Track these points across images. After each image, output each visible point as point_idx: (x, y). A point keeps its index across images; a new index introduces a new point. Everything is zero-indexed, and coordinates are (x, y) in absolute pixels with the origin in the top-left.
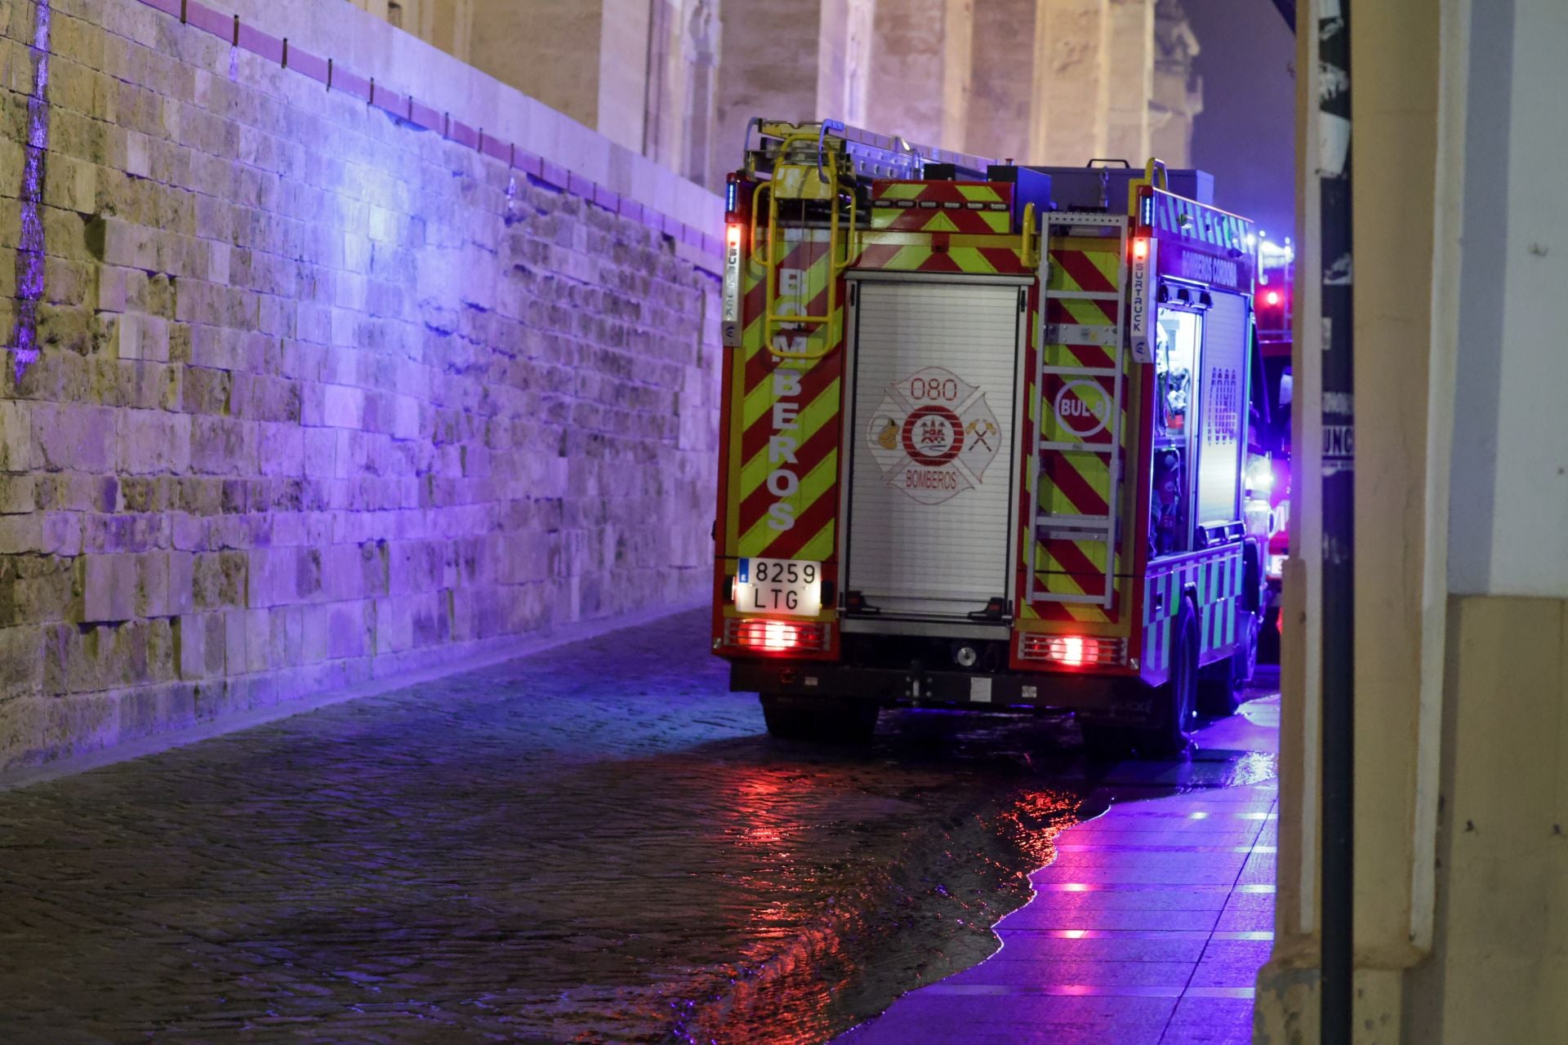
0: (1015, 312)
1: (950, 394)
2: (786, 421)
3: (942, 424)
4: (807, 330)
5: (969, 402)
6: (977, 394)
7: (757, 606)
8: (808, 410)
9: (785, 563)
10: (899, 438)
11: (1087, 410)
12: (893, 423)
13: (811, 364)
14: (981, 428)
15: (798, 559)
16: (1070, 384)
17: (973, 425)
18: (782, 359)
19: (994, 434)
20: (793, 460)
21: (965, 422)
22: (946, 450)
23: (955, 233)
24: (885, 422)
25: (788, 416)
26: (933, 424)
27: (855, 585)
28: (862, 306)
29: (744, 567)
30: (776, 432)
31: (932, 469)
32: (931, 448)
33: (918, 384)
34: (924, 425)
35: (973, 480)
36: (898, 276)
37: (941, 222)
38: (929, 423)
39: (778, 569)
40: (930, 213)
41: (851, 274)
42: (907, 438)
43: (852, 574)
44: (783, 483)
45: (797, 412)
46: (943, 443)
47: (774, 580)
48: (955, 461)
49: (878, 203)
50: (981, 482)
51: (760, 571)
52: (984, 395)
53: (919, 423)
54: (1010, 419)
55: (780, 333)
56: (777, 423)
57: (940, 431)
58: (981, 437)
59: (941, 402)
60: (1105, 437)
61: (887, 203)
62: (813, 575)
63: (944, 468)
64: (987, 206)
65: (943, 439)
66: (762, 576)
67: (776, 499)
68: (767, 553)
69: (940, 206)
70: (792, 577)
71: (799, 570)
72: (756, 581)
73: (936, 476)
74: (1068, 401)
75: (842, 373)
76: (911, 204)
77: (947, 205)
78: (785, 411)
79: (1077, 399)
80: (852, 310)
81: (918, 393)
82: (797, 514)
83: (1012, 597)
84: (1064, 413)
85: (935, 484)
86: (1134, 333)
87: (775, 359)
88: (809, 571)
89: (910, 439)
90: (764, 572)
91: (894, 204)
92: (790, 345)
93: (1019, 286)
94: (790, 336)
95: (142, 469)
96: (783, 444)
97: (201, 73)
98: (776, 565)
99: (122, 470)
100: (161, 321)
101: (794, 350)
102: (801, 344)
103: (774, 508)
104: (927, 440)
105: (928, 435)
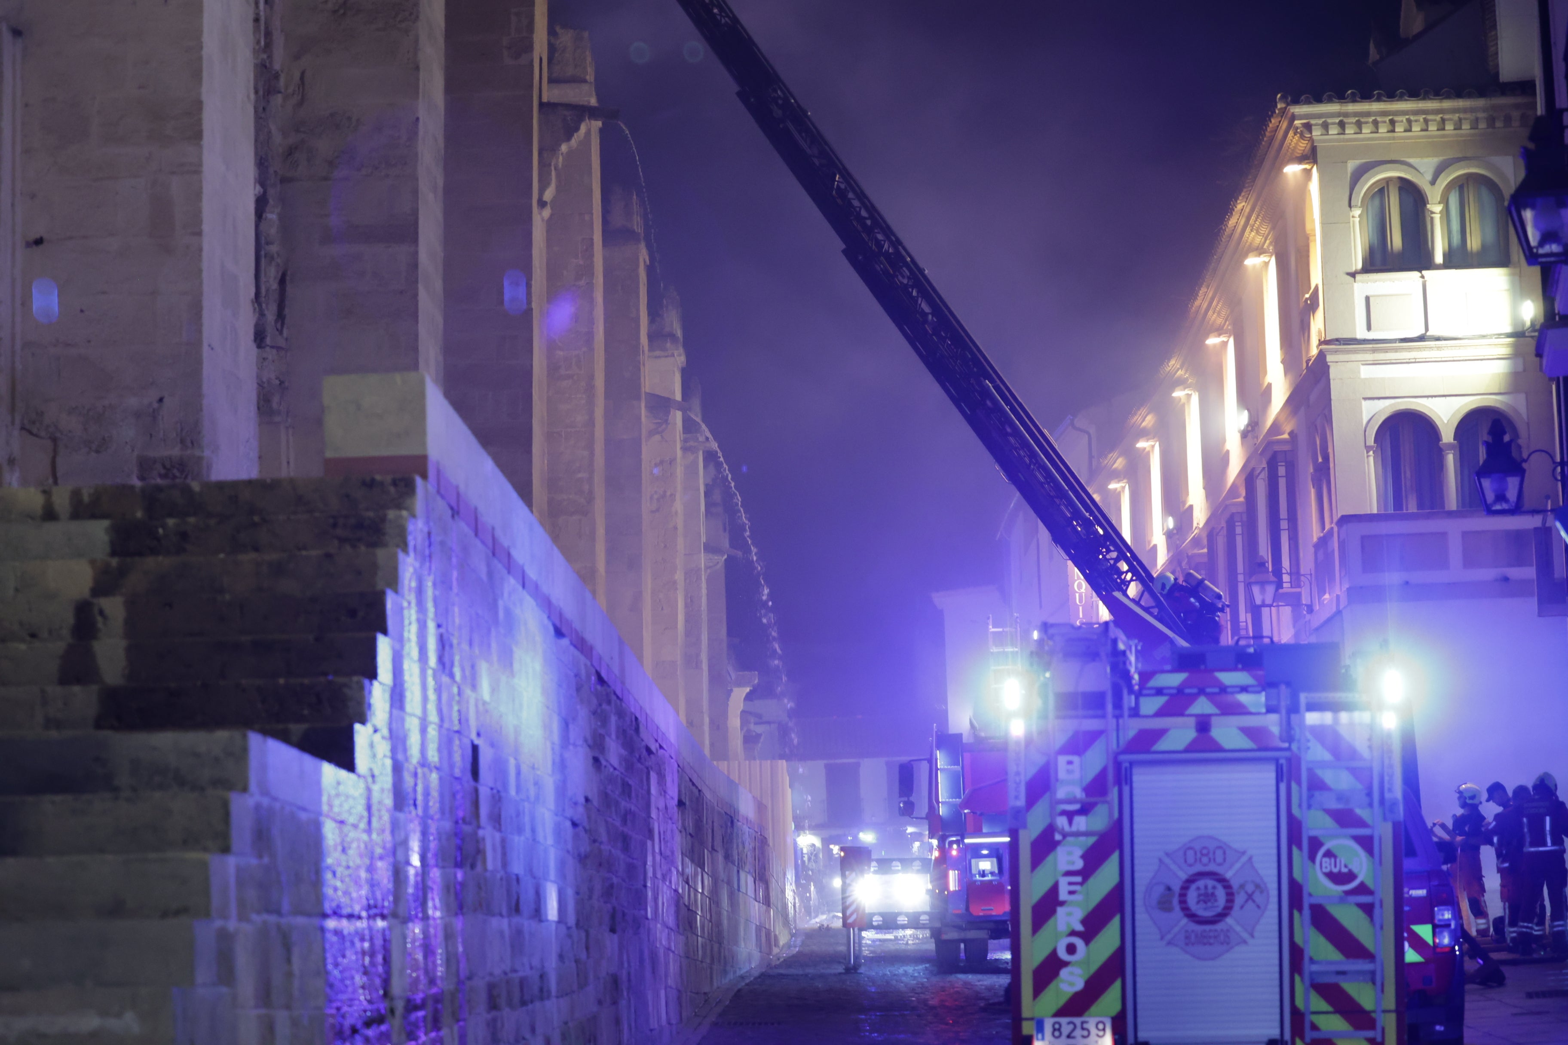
0: (1274, 782)
1: (1219, 859)
2: (1071, 893)
3: (1214, 888)
4: (1085, 810)
5: (1238, 866)
6: (1244, 859)
8: (1091, 881)
9: (1077, 1021)
10: (1175, 901)
11: (1346, 866)
12: (1169, 889)
13: (1091, 840)
14: (1250, 888)
15: (1090, 1016)
16: (1329, 845)
17: (1242, 886)
18: (1065, 836)
19: (1262, 892)
20: (1080, 928)
21: (1235, 884)
22: (1219, 910)
23: (1216, 715)
24: (1160, 889)
25: (1073, 888)
26: (1206, 887)
27: (1142, 1035)
28: (1135, 785)
29: (1040, 1026)
30: (1062, 903)
31: (1207, 928)
32: (1205, 909)
33: (1190, 854)
34: (1198, 888)
35: (1245, 935)
36: (1166, 756)
37: (1202, 706)
38: (1202, 887)
39: (1071, 1026)
40: (1192, 698)
41: (1122, 758)
42: (1183, 902)
43: (1140, 1027)
44: (1071, 949)
45: (1081, 884)
46: (1216, 904)
47: (1069, 1036)
48: (1229, 920)
49: (1145, 692)
50: (1252, 936)
51: (1054, 1030)
52: (1250, 859)
53: (1193, 887)
54: (1275, 879)
55: (1064, 813)
56: (1063, 895)
57: (1213, 894)
58: (1250, 897)
59: (1212, 867)
60: (1363, 889)
61: (1155, 692)
62: (1104, 1030)
63: (1219, 926)
64: (1244, 689)
65: (1216, 901)
66: (1057, 1034)
67: (1066, 964)
68: (1060, 1013)
69: (1202, 692)
70: (1085, 1033)
71: (1091, 1026)
72: (1052, 1039)
73: (1212, 934)
74: (1326, 860)
75: (1121, 847)
76: (1175, 691)
77: (1209, 690)
78: (1070, 884)
79: (1335, 857)
80: (1126, 789)
81: (1191, 859)
82: (1086, 977)
83: (1287, 1036)
84: (1324, 870)
85: (1212, 941)
86: (1387, 795)
87: (1058, 837)
88: (1101, 1026)
89: (1185, 902)
90: (1059, 1030)
91: (1159, 692)
92: (1070, 824)
93: (1277, 760)
94: (1070, 816)
95: (497, 971)
96: (1069, 914)
97: (501, 603)
98: (1069, 1023)
99: (491, 974)
100: (498, 836)
101: (1074, 828)
102: (1081, 822)
103: (1064, 973)
104: (1201, 902)
105: (1202, 898)
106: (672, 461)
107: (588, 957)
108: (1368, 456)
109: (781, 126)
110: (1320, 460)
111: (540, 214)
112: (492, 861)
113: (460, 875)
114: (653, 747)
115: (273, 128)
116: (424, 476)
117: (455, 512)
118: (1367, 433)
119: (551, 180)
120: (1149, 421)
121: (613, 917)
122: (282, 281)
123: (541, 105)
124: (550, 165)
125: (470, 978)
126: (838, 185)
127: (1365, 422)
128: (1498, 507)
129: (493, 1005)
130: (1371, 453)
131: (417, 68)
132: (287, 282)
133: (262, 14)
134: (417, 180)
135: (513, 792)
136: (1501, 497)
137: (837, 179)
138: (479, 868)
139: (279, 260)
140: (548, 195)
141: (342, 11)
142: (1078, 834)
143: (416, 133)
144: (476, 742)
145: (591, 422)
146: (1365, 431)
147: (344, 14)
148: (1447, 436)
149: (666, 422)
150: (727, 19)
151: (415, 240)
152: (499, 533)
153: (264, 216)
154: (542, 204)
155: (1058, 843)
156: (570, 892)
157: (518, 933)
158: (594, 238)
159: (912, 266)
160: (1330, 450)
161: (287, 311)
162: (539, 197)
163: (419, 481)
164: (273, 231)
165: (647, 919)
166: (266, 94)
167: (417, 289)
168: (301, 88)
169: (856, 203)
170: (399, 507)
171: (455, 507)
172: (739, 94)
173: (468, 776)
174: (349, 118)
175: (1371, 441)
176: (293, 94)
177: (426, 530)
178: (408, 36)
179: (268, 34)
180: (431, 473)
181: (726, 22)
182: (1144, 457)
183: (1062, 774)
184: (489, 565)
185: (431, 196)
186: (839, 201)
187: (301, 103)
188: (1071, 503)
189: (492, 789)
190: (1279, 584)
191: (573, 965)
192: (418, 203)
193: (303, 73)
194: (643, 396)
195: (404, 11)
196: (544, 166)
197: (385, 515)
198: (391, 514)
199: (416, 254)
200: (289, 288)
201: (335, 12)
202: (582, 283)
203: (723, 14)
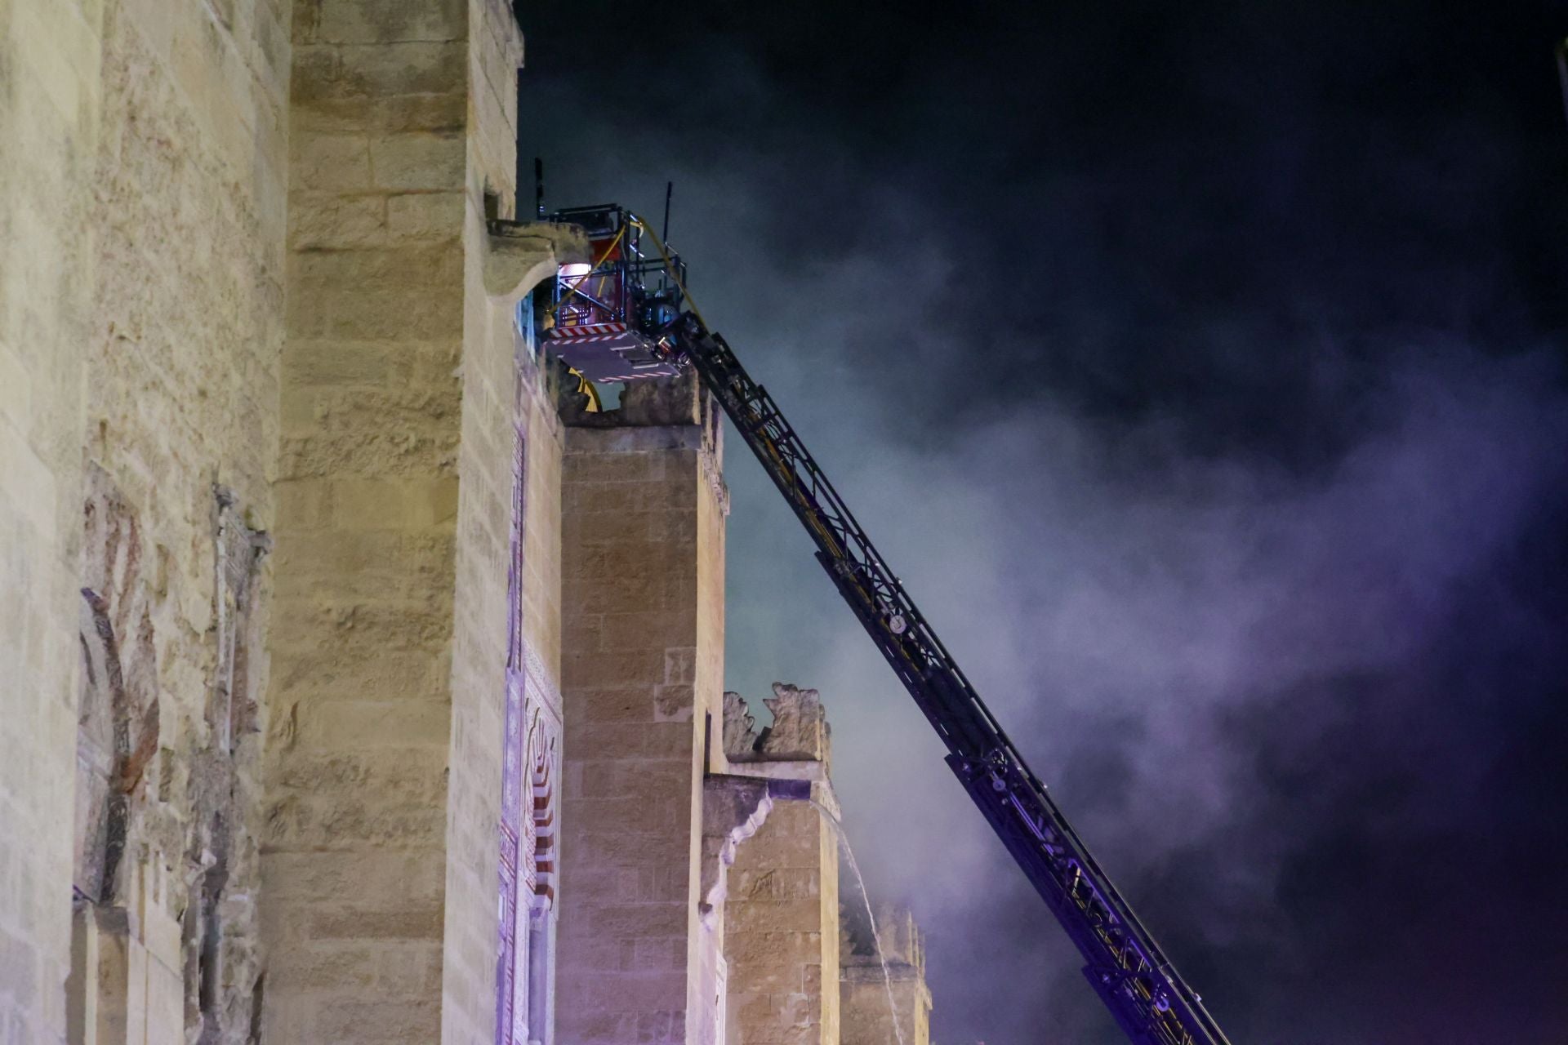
109: (1004, 802)
111: (703, 921)
115: (244, 776)
119: (718, 875)
122: (258, 987)
123: (707, 776)
124: (716, 856)
126: (1080, 882)
131: (449, 701)
132: (264, 989)
133: (222, 620)
134: (444, 852)
137: (1078, 874)
139: (255, 959)
140: (717, 896)
141: (349, 624)
143: (445, 789)
147: (353, 627)
150: (935, 660)
151: (440, 936)
153: (222, 895)
154: (705, 908)
158: (822, 965)
159: (1176, 990)
161: (263, 1028)
162: (701, 899)
164: (245, 918)
166: (235, 731)
167: (440, 1000)
168: (292, 728)
169: (1104, 905)
172: (947, 759)
174: (355, 768)
176: (281, 735)
178: (437, 658)
179: (240, 650)
181: (934, 664)
185: (472, 878)
186: (1081, 905)
187: (290, 748)
192: (444, 885)
193: (295, 708)
195: (432, 624)
196: (708, 858)
199: (441, 951)
200: (268, 999)
201: (340, 624)
202: (805, 1024)
203: (930, 653)
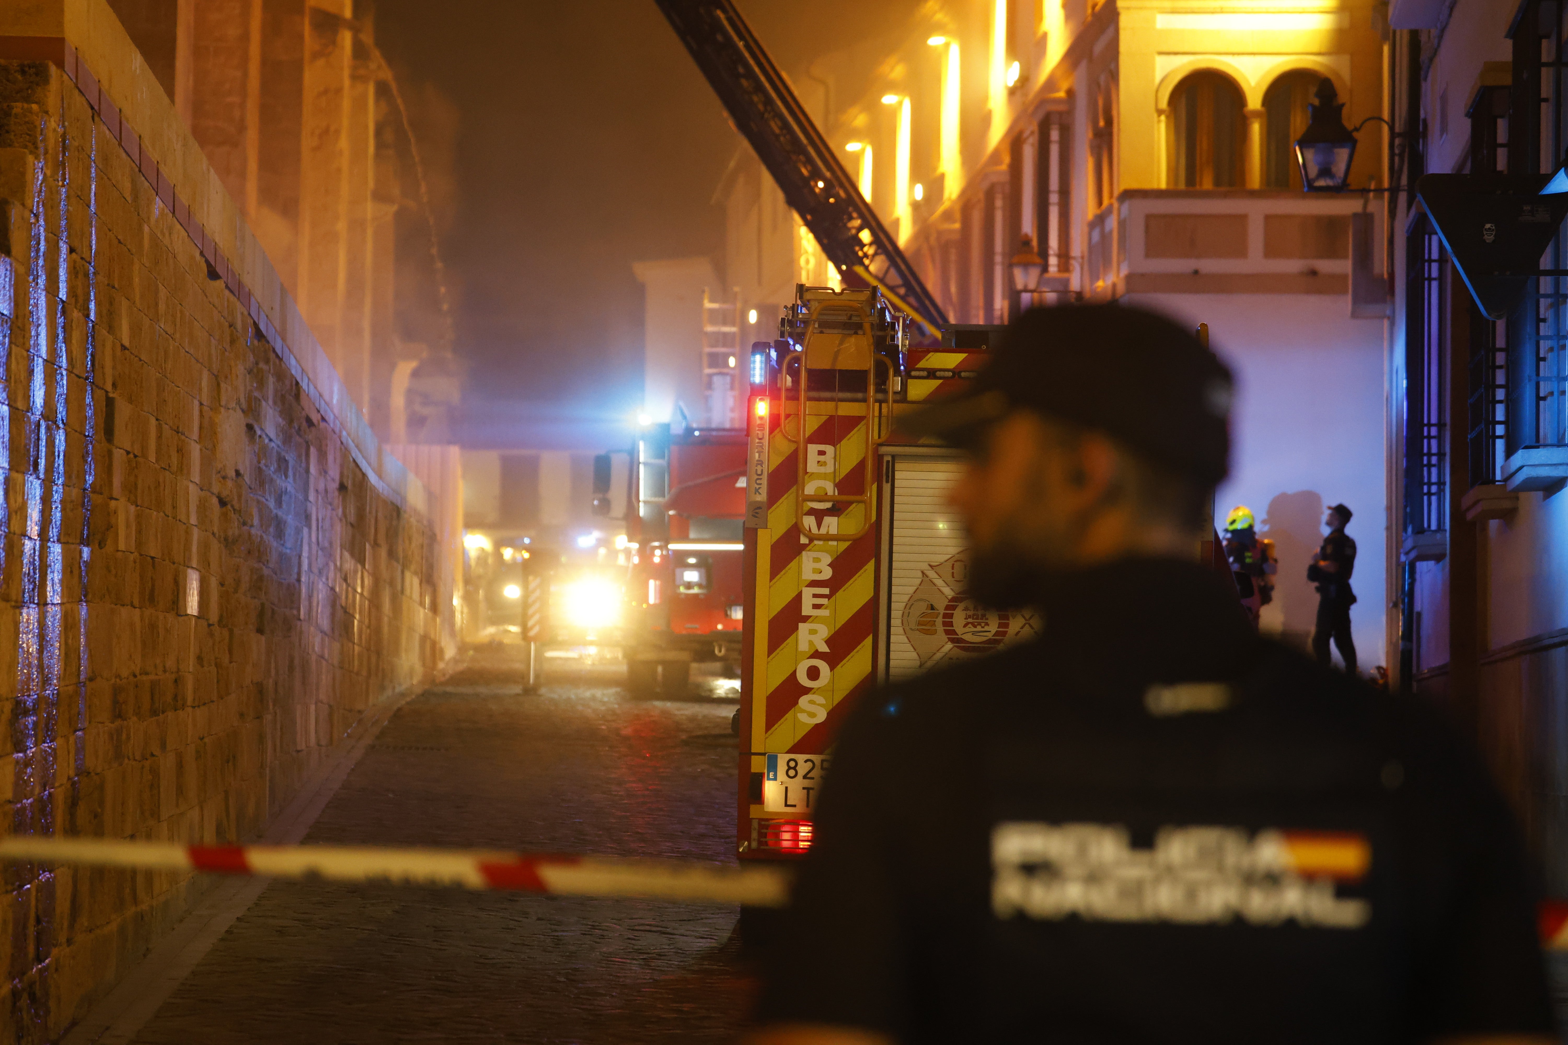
2: (816, 607)
4: (836, 510)
7: (786, 805)
8: (840, 594)
9: (817, 758)
10: (939, 622)
12: (932, 608)
13: (844, 545)
18: (812, 539)
20: (824, 648)
22: (990, 635)
24: (922, 607)
25: (818, 601)
26: (975, 608)
28: (897, 483)
29: (772, 765)
30: (805, 619)
32: (974, 633)
33: (959, 567)
34: (966, 609)
36: (936, 451)
38: (971, 607)
39: (810, 764)
41: (884, 450)
42: (948, 624)
44: (813, 674)
45: (828, 597)
46: (986, 628)
47: (805, 777)
49: (913, 373)
51: (789, 768)
53: (961, 606)
55: (812, 512)
56: (806, 610)
57: (983, 616)
58: (1027, 621)
61: (925, 374)
65: (987, 624)
66: (792, 773)
67: (807, 691)
68: (796, 749)
72: (786, 778)
75: (877, 556)
76: (951, 374)
78: (815, 596)
80: (887, 487)
81: (959, 574)
82: (830, 706)
87: (804, 540)
89: (951, 624)
90: (794, 768)
91: (931, 374)
92: (819, 526)
94: (819, 515)
95: (125, 673)
96: (813, 632)
97: (146, 229)
98: (806, 761)
99: (118, 676)
100: (132, 508)
101: (823, 531)
102: (831, 524)
103: (803, 701)
104: (970, 625)
105: (970, 620)
106: (339, 91)
107: (231, 662)
108: (1159, 121)
110: (1102, 123)
112: (124, 539)
113: (86, 552)
114: (315, 417)
116: (60, 65)
117: (96, 113)
118: (1160, 95)
120: (897, 71)
121: (261, 614)
125: (91, 679)
127: (1158, 79)
128: (1321, 183)
129: (118, 714)
130: (1163, 118)
135: (152, 458)
136: (1325, 171)
138: (109, 548)
142: (827, 538)
144: (111, 395)
145: (245, 37)
146: (1157, 91)
148: (1254, 101)
149: (334, 43)
152: (147, 143)
155: (804, 546)
156: (214, 582)
157: (153, 627)
160: (1114, 113)
163: (53, 69)
165: (300, 619)
170: (27, 99)
171: (96, 108)
173: (101, 435)
175: (1164, 104)
177: (60, 130)
180: (69, 61)
182: (892, 113)
183: (812, 467)
184: (133, 182)
188: (809, 161)
189: (128, 453)
190: (1045, 268)
191: (213, 669)
194: (307, 11)
197: (10, 108)
198: (18, 107)
